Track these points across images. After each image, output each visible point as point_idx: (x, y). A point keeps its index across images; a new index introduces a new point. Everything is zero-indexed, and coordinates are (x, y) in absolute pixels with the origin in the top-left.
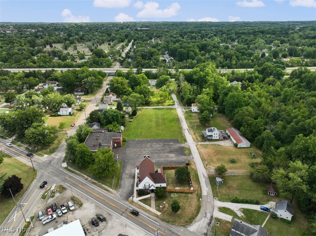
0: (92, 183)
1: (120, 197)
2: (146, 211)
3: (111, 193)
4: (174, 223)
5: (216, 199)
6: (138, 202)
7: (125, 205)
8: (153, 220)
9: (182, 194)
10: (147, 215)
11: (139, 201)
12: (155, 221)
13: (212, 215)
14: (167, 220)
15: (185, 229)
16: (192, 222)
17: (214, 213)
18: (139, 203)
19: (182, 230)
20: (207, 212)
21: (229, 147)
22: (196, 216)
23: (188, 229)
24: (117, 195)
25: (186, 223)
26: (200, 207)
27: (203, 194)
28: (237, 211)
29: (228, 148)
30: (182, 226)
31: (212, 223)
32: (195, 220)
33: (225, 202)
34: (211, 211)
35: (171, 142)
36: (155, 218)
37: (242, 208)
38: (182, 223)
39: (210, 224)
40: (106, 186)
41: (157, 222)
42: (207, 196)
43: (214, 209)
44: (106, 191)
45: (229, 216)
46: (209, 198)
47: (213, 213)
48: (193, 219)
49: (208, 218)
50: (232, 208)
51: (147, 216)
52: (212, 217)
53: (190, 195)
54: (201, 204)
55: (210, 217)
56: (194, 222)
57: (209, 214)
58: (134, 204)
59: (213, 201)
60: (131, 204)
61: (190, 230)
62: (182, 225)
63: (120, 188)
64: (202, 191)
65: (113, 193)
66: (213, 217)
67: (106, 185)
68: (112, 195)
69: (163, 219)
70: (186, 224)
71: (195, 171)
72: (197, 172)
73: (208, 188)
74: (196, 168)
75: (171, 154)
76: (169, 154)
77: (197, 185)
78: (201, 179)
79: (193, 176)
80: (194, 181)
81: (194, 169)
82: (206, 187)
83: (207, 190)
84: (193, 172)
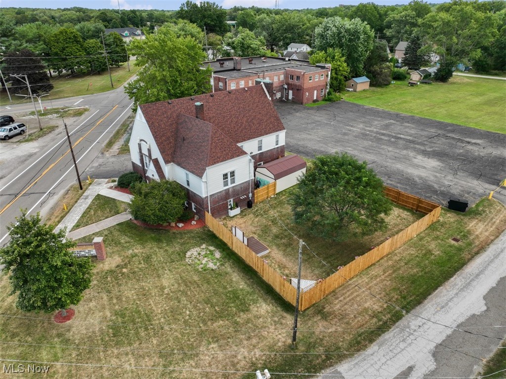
11: (93, 197)
27: (343, 367)
35: (481, 139)
71: (470, 244)
72: (477, 253)
73: (431, 365)
74: (492, 238)
75: (426, 159)
76: (420, 157)
77: (387, 298)
78: (452, 293)
79: (425, 255)
80: (394, 271)
81: (471, 238)
82: (432, 346)
83: (410, 369)
84: (453, 242)
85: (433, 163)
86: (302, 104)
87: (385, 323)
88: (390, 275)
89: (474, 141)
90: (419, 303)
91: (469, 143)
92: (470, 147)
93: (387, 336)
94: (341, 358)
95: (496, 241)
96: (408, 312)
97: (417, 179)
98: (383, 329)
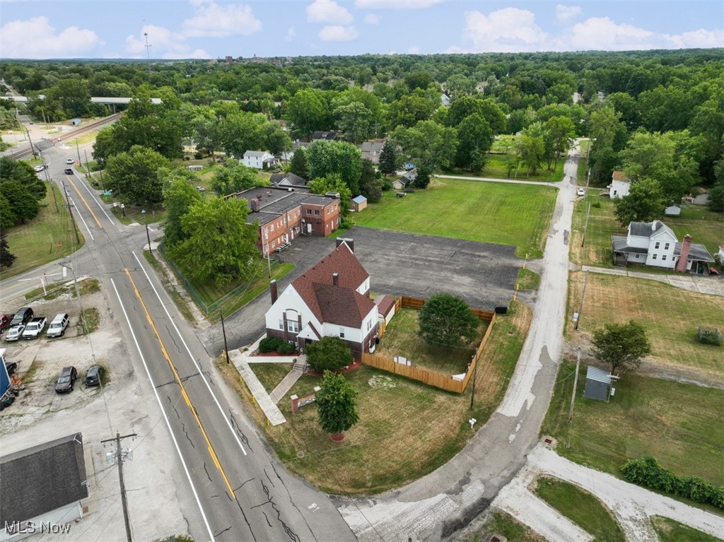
0: (169, 292)
2: (242, 398)
4: (302, 472)
5: (547, 441)
6: (243, 369)
7: (200, 364)
8: (239, 431)
9: (412, 387)
11: (246, 366)
12: (244, 438)
13: (488, 496)
14: (287, 452)
15: (331, 506)
16: (379, 491)
17: (504, 493)
19: (314, 505)
20: (472, 478)
21: (708, 297)
22: (416, 474)
23: (343, 510)
24: (203, 334)
25: (353, 487)
26: (458, 450)
27: (499, 410)
28: (631, 524)
29: (705, 300)
30: (327, 490)
31: (466, 530)
32: (400, 489)
33: (589, 466)
34: (495, 482)
35: (485, 251)
36: (251, 430)
37: (668, 520)
38: (336, 482)
39: (455, 530)
41: (246, 443)
42: (514, 421)
43: (514, 474)
45: (577, 528)
46: (517, 429)
47: (500, 488)
48: (393, 482)
49: (461, 502)
50: (609, 501)
51: (232, 416)
52: (485, 503)
53: (441, 398)
54: (469, 442)
55: (475, 499)
56: (388, 493)
57: (481, 487)
58: (225, 370)
59: (531, 447)
60: (217, 367)
61: (346, 518)
62: (329, 486)
63: (228, 320)
64: (502, 400)
65: (198, 326)
66: (493, 504)
68: (191, 330)
69: (276, 440)
70: (349, 490)
71: (519, 333)
72: (525, 338)
73: (534, 397)
74: (527, 327)
75: (460, 277)
76: (455, 276)
77: (497, 374)
78: (524, 363)
79: (500, 346)
80: (491, 360)
81: (518, 329)
82: (529, 389)
83: (526, 401)
84: (510, 335)
85: (467, 280)
86: (324, 236)
87: (504, 386)
88: (490, 362)
89: (482, 254)
90: (513, 372)
91: (479, 256)
92: (482, 260)
93: (508, 391)
94: (496, 407)
95: (530, 328)
96: (510, 378)
97: (465, 295)
98: (504, 389)
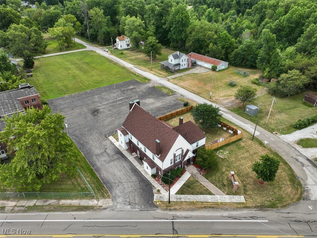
1: (129, 207)
2: (213, 207)
3: (100, 208)
6: (180, 199)
7: (160, 219)
10: (226, 214)
11: (179, 196)
12: (252, 218)
14: (269, 203)
15: (310, 202)
17: (304, 154)
18: (183, 200)
20: (295, 157)
21: (207, 73)
23: (312, 199)
24: (119, 206)
33: (291, 132)
35: (129, 86)
40: (72, 199)
41: (257, 218)
43: (294, 148)
44: (83, 213)
46: (267, 136)
47: (301, 154)
51: (230, 217)
52: (309, 160)
55: (307, 161)
57: (300, 158)
58: (177, 207)
59: (279, 138)
60: (170, 210)
63: (111, 188)
65: (104, 206)
67: (70, 198)
68: (107, 212)
69: (259, 205)
